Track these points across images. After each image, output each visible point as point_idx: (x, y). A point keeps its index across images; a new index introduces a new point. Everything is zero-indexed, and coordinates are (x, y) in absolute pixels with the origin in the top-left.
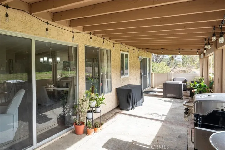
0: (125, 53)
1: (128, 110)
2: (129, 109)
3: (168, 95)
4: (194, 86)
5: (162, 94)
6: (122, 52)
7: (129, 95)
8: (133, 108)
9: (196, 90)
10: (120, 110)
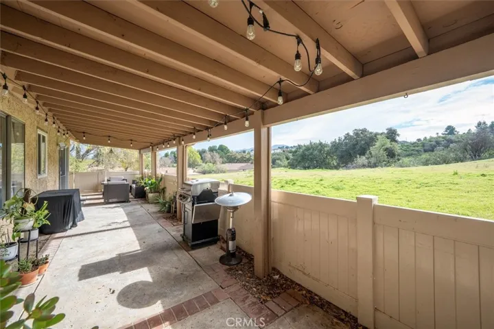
0: (42, 133)
1: (67, 230)
2: (67, 228)
3: (110, 201)
4: (145, 183)
5: (102, 201)
6: (40, 132)
7: (67, 207)
8: (74, 225)
9: (148, 188)
10: (47, 236)
